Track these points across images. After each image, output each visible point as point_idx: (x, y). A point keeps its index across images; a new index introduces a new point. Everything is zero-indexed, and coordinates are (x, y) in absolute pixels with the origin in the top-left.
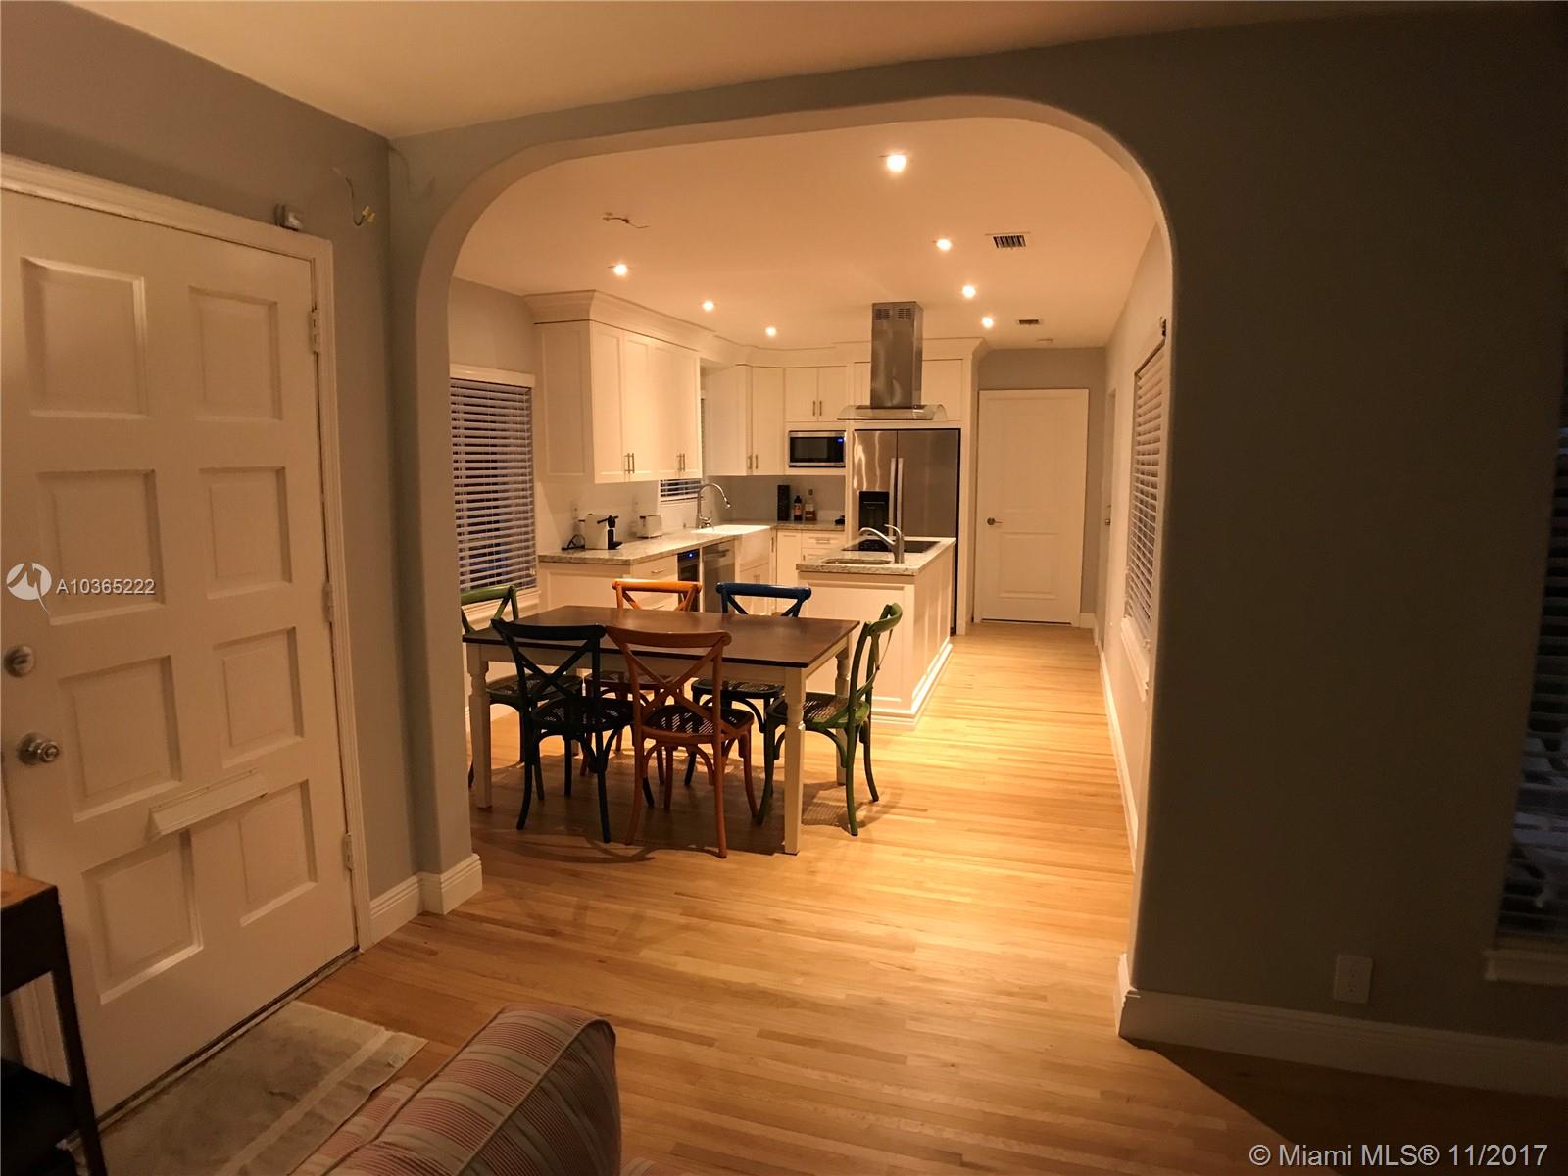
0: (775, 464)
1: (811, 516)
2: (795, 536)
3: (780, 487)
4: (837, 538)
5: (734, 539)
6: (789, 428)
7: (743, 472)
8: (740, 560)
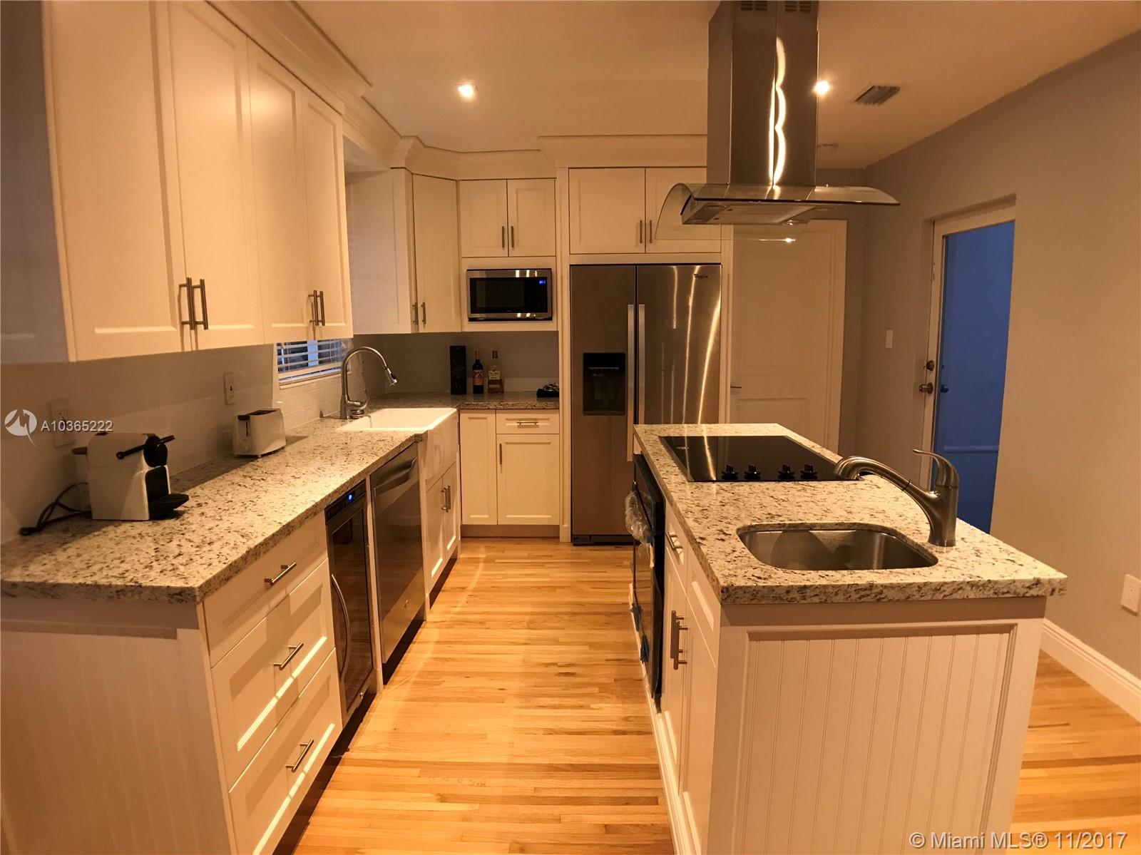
0: (450, 316)
1: (498, 386)
2: (486, 418)
3: (453, 349)
4: (548, 419)
5: (416, 442)
6: (466, 265)
7: (405, 328)
8: (426, 474)
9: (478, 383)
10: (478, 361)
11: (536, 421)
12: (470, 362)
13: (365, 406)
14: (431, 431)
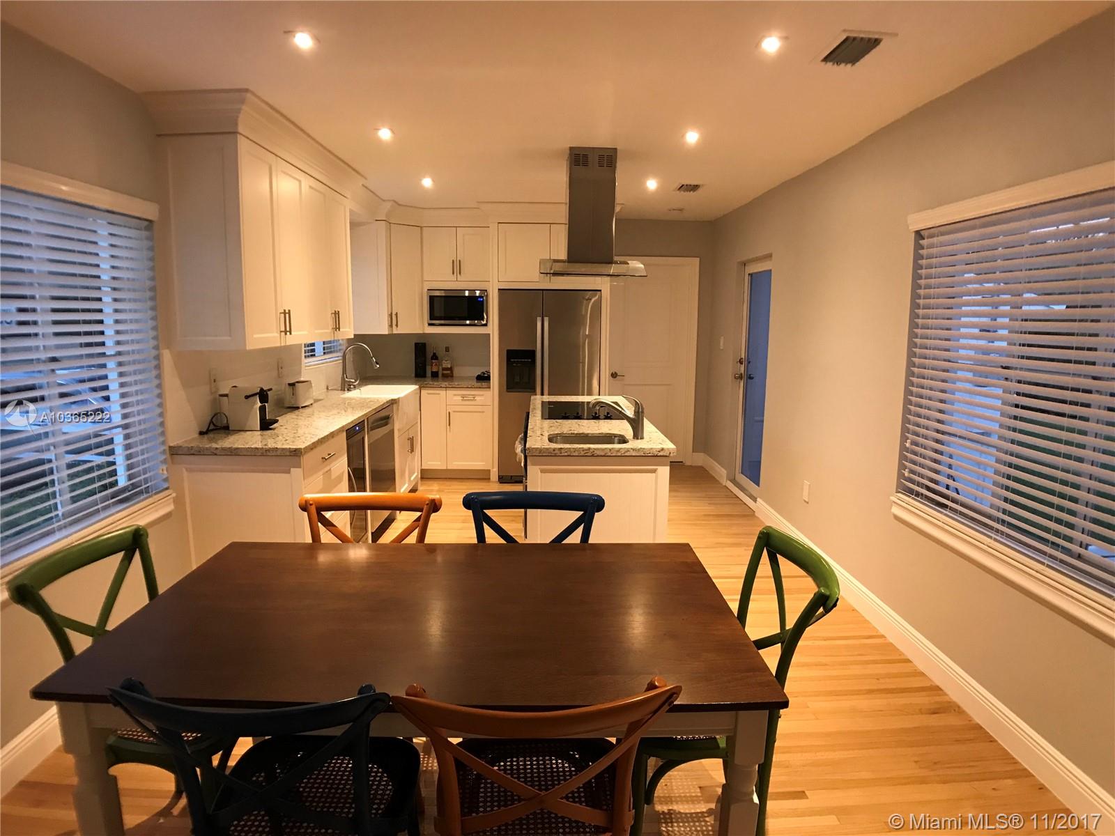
0: (415, 323)
1: (449, 372)
2: (439, 394)
3: (416, 345)
4: (482, 395)
5: (392, 404)
6: (427, 286)
7: (384, 330)
8: (398, 425)
9: (435, 370)
10: (434, 354)
11: (474, 396)
12: (429, 355)
13: (357, 382)
14: (402, 398)
